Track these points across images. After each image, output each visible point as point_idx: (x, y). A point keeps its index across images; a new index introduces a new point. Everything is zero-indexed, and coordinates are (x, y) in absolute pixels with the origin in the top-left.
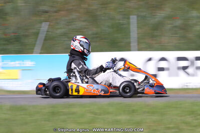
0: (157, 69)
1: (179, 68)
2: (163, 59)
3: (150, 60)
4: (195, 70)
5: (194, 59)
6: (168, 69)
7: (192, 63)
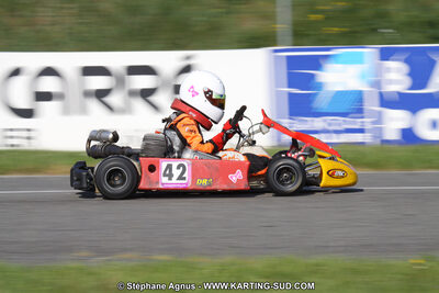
0: (33, 97)
1: (87, 94)
2: (49, 72)
3: (16, 72)
4: (127, 98)
5: (124, 72)
6: (61, 96)
7: (120, 82)
